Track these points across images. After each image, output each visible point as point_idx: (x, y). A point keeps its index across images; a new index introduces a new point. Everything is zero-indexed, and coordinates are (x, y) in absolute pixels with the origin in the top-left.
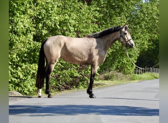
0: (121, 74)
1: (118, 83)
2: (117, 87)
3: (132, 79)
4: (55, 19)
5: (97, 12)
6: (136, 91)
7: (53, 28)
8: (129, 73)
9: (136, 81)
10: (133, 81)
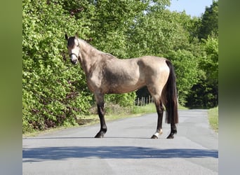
0: (117, 106)
1: (115, 118)
2: (115, 122)
3: (133, 112)
4: (33, 38)
5: (87, 27)
6: (142, 127)
7: (32, 50)
8: (129, 105)
9: (138, 115)
10: (134, 115)
